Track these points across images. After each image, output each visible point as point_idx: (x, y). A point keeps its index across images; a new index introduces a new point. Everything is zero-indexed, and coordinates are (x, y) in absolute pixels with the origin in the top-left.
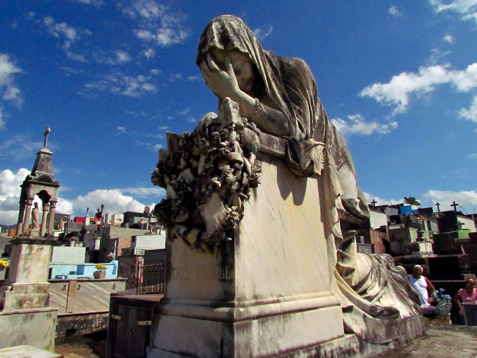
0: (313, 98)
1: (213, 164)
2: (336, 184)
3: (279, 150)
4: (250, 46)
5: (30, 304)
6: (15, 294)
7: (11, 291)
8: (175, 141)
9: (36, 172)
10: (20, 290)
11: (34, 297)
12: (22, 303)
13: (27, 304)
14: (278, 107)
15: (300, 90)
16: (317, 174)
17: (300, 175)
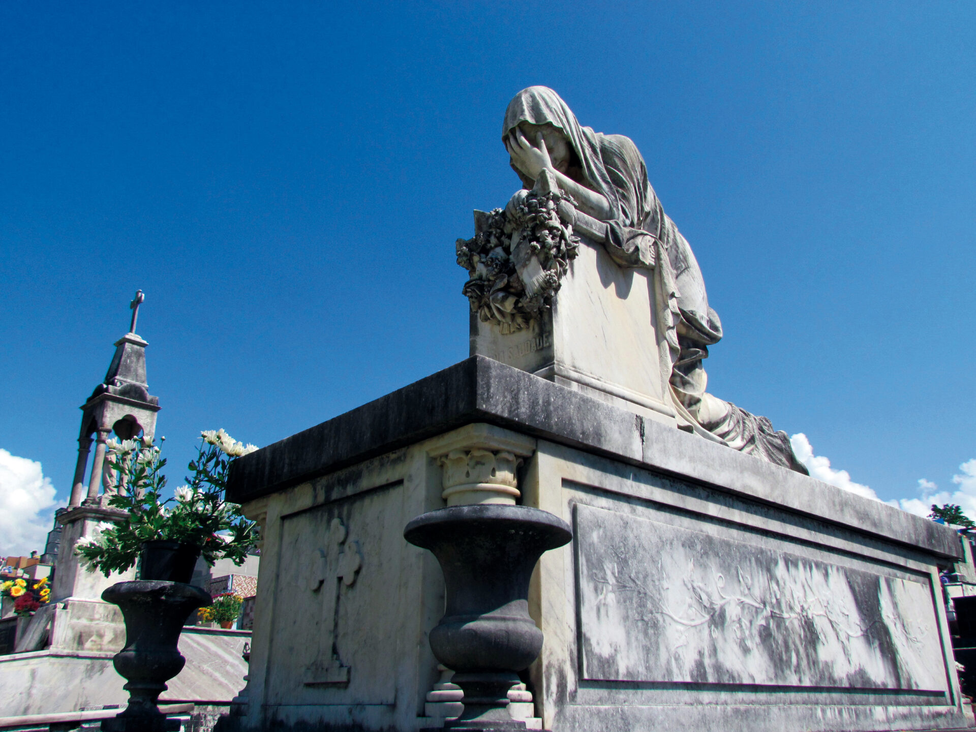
0: (641, 185)
1: (530, 232)
2: (669, 282)
3: (598, 231)
4: (564, 120)
5: (98, 643)
6: (71, 618)
7: (65, 611)
8: (484, 219)
9: (115, 379)
10: (80, 613)
11: (106, 629)
12: (84, 638)
13: (93, 643)
14: (598, 190)
15: (623, 171)
16: (643, 263)
17: (624, 263)
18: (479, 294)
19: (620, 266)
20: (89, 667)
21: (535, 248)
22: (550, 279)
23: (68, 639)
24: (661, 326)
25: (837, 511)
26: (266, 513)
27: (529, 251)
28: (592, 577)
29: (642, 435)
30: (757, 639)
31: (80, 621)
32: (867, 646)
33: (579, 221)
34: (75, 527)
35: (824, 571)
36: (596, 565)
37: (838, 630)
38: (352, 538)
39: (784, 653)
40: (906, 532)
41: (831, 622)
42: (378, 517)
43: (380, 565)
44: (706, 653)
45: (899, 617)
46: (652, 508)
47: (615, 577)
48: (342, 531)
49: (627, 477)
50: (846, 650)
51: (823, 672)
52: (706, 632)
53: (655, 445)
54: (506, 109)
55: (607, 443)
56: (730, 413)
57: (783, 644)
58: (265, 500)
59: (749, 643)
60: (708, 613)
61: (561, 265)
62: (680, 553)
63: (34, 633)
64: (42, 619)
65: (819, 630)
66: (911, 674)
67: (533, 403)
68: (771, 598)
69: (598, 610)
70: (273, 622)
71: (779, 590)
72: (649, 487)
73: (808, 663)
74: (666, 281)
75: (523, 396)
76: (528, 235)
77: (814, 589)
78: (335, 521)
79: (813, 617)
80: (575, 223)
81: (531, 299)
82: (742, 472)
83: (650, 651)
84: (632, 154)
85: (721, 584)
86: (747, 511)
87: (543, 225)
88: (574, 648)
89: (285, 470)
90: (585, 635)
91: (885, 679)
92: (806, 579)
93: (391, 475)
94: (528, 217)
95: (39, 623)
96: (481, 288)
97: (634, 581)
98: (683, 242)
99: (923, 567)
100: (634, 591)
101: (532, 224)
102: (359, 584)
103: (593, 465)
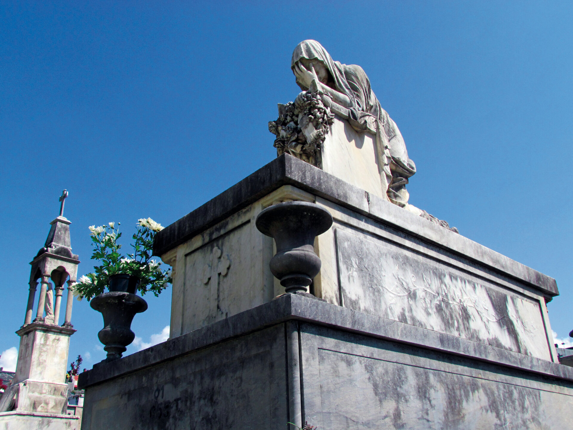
0: (367, 90)
1: (308, 110)
2: (384, 141)
3: (344, 113)
4: (324, 57)
5: (45, 408)
6: (28, 392)
7: (25, 386)
8: (283, 108)
9: (52, 244)
10: (34, 389)
11: (50, 400)
12: (37, 405)
13: (42, 408)
14: (343, 92)
15: (357, 83)
16: (369, 129)
17: (359, 130)
18: (282, 145)
19: (357, 132)
20: (40, 422)
21: (311, 118)
22: (319, 133)
23: (27, 406)
24: (381, 164)
25: (480, 256)
26: (176, 257)
27: (308, 120)
28: (345, 263)
29: (368, 201)
30: (435, 310)
31: (34, 394)
32: (500, 327)
33: (334, 106)
34: (29, 337)
35: (473, 286)
36: (347, 258)
37: (482, 316)
38: (225, 254)
39: (450, 320)
40: (523, 274)
41: (477, 311)
42: (238, 241)
43: (240, 262)
44: (406, 310)
45: (519, 317)
46: (375, 238)
47: (357, 265)
48: (219, 252)
49: (362, 220)
50: (486, 326)
51: (473, 334)
52: (406, 300)
53: (375, 207)
54: (292, 53)
55: (350, 201)
56: (423, 215)
57: (449, 315)
58: (175, 249)
59: (430, 311)
60: (407, 292)
61: (325, 127)
62: (391, 261)
63: (5, 403)
64: (10, 393)
65: (470, 313)
66: (527, 348)
67: (313, 177)
68: (442, 292)
69: (349, 278)
70: (183, 306)
71: (447, 289)
72: (373, 227)
73: (464, 328)
74: (382, 140)
75: (308, 174)
76: (307, 113)
77: (467, 293)
78: (216, 248)
79: (466, 306)
80: (332, 107)
81: (310, 145)
82: (423, 227)
83: (376, 302)
84: (361, 74)
85: (414, 279)
86: (427, 248)
87: (315, 107)
88: (338, 293)
89: (187, 230)
90: (342, 288)
91: (511, 346)
92: (462, 287)
93: (244, 219)
94: (307, 103)
95: (8, 397)
96: (283, 142)
97: (367, 269)
98: (392, 122)
99: (535, 296)
100: (367, 273)
101: (309, 107)
102: (229, 274)
103: (344, 212)
